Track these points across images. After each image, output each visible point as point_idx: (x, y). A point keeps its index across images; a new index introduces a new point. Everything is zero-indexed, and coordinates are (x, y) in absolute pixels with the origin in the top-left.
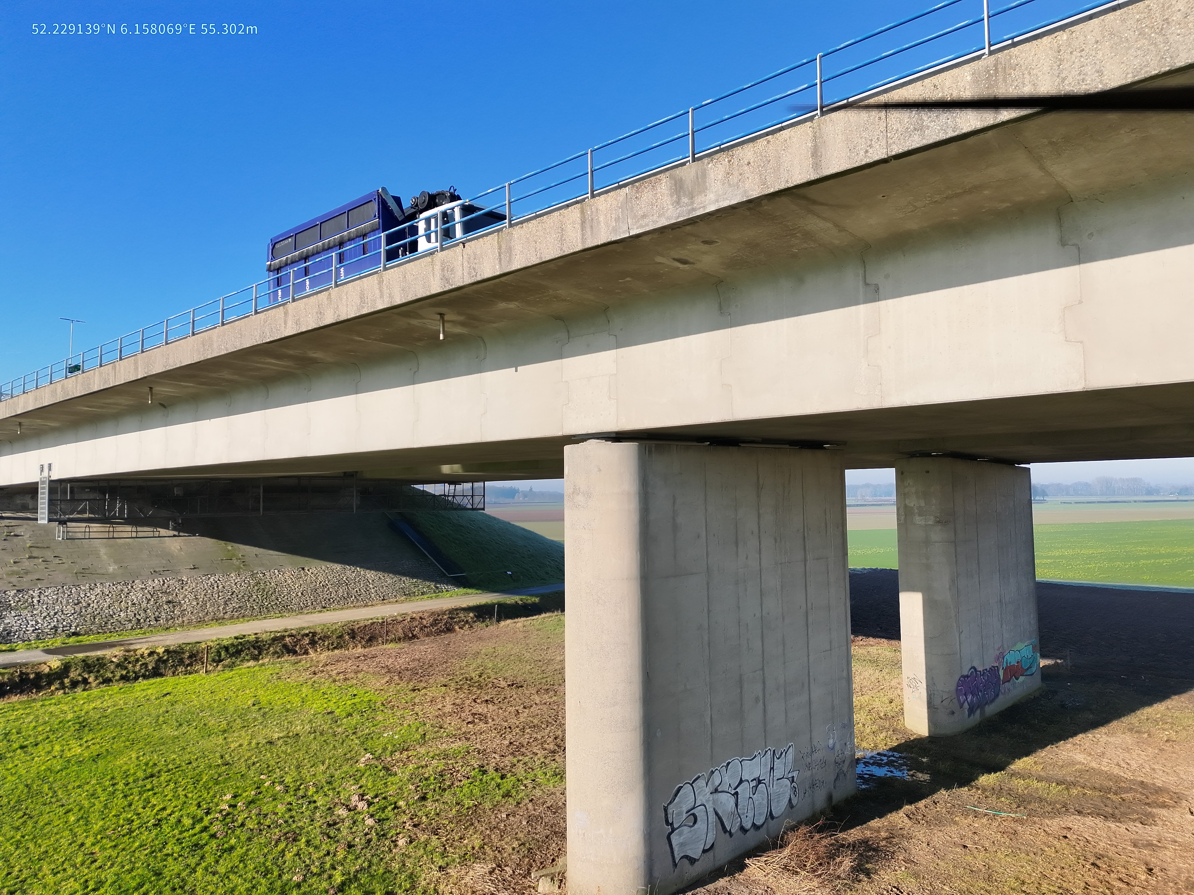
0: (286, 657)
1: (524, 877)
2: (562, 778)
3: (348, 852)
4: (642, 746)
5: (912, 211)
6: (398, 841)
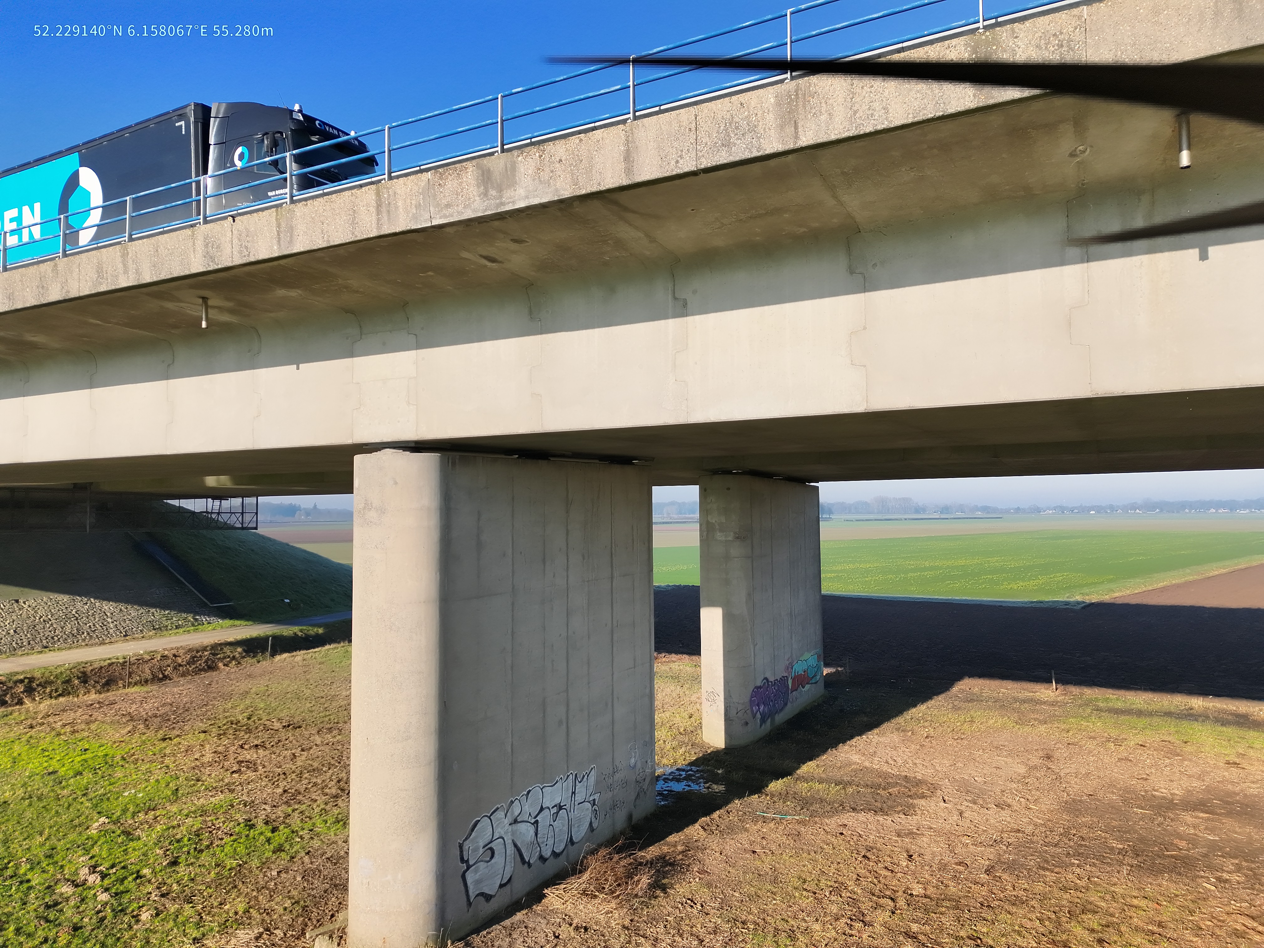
1: (297, 939)
2: (345, 824)
3: (74, 936)
4: (437, 782)
5: (719, 228)
6: (140, 915)
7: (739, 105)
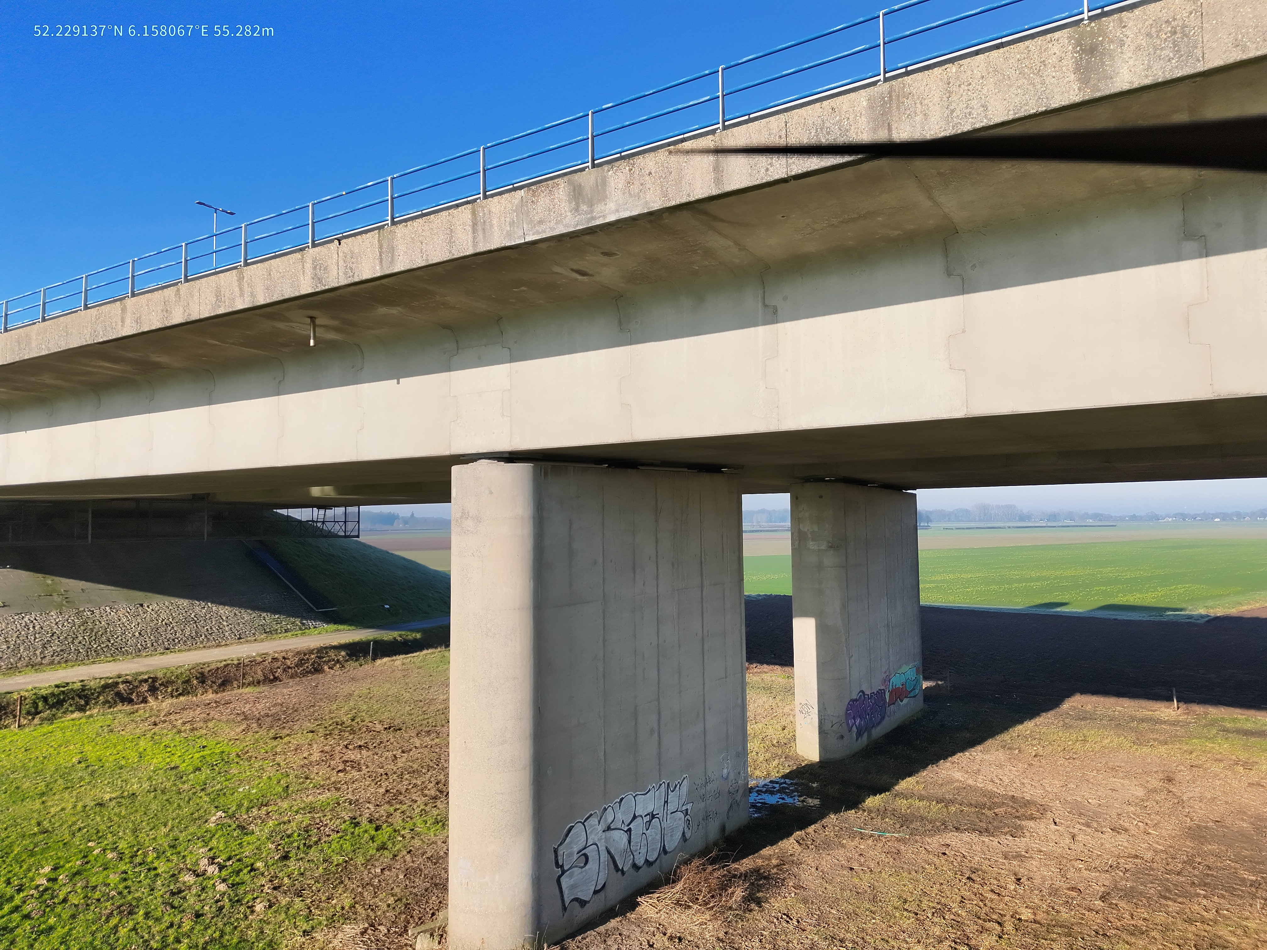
0: (119, 707)
1: (400, 935)
2: (445, 826)
3: (196, 923)
4: (532, 786)
5: (810, 234)
6: (255, 906)
7: (831, 110)
